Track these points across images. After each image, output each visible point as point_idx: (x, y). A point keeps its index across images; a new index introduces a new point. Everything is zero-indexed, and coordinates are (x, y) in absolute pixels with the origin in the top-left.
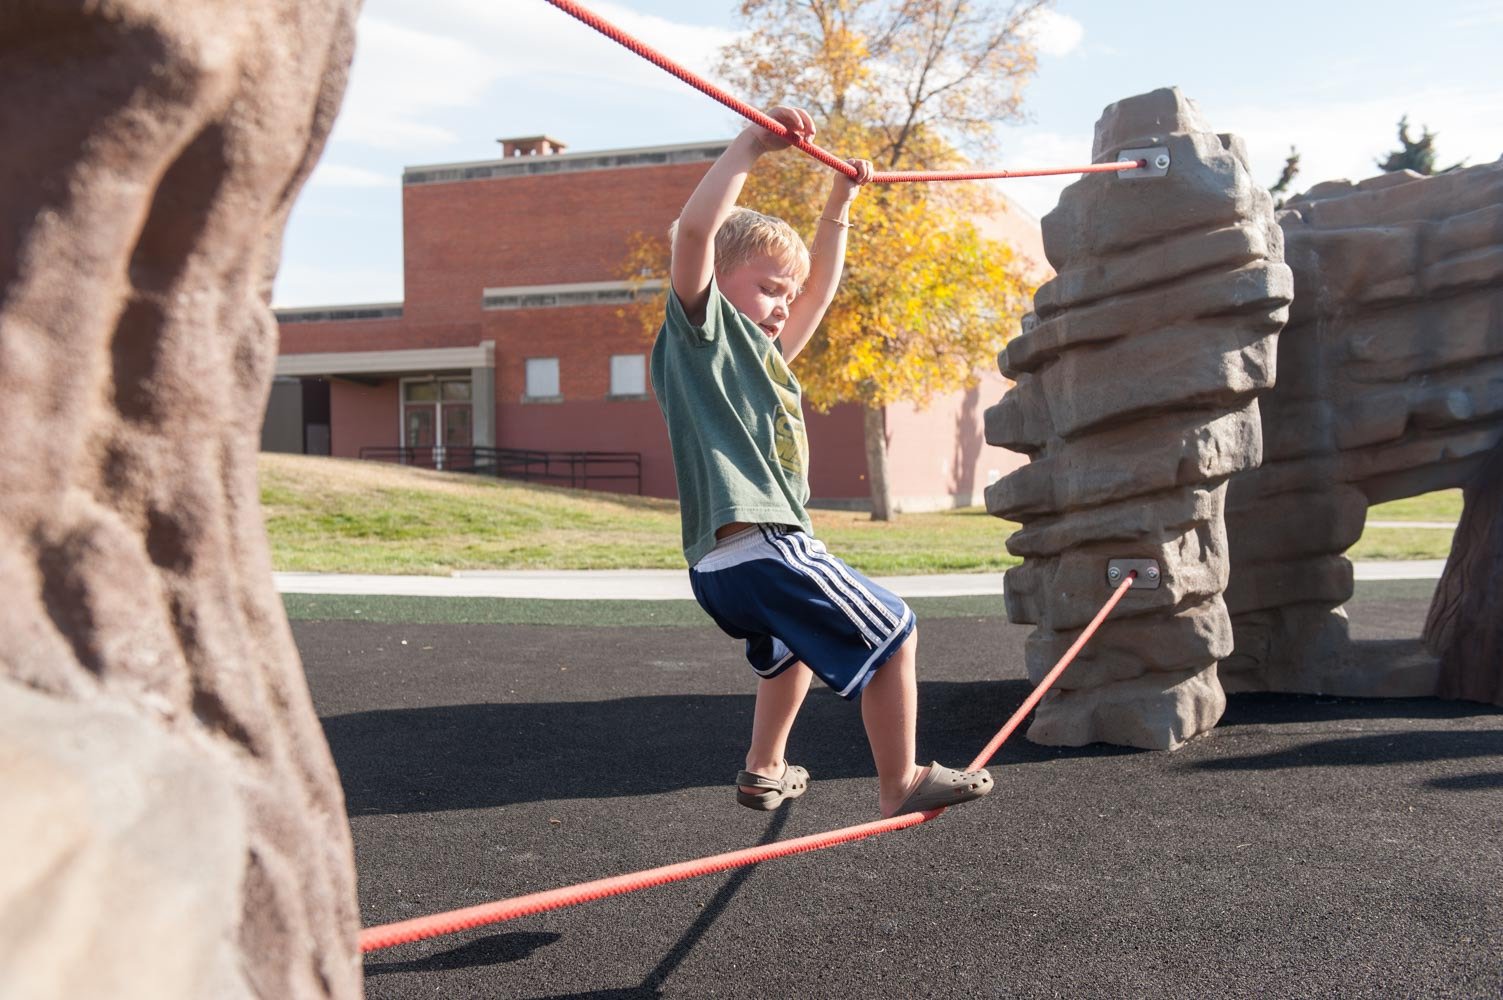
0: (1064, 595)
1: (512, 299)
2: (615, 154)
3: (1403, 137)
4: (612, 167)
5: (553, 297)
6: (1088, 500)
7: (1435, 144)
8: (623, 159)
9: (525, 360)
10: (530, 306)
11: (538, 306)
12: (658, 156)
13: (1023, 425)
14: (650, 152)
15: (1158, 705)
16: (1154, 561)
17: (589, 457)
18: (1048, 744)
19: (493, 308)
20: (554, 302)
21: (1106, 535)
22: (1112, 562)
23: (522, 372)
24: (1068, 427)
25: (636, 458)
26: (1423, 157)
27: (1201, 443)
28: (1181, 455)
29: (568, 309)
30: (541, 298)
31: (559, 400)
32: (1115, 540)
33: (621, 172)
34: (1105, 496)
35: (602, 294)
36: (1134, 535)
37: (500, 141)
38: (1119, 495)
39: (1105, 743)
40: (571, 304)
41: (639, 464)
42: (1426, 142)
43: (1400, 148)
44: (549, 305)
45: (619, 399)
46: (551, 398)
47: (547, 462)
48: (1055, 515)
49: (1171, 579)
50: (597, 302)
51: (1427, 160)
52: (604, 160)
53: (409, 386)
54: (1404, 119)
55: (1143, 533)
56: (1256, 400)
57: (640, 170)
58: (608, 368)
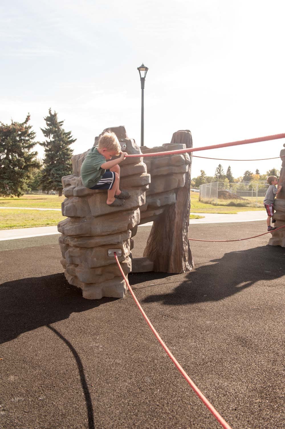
0: (95, 259)
3: (50, 113)
6: (103, 234)
7: (57, 116)
13: (77, 211)
15: (120, 286)
16: (120, 250)
18: (91, 299)
21: (110, 243)
22: (109, 250)
24: (97, 214)
26: (55, 119)
27: (133, 219)
28: (129, 223)
32: (112, 245)
34: (109, 233)
36: (117, 243)
38: (113, 233)
39: (105, 297)
42: (55, 115)
43: (49, 115)
48: (91, 237)
49: (124, 254)
51: (56, 119)
54: (50, 108)
55: (118, 243)
56: (139, 208)
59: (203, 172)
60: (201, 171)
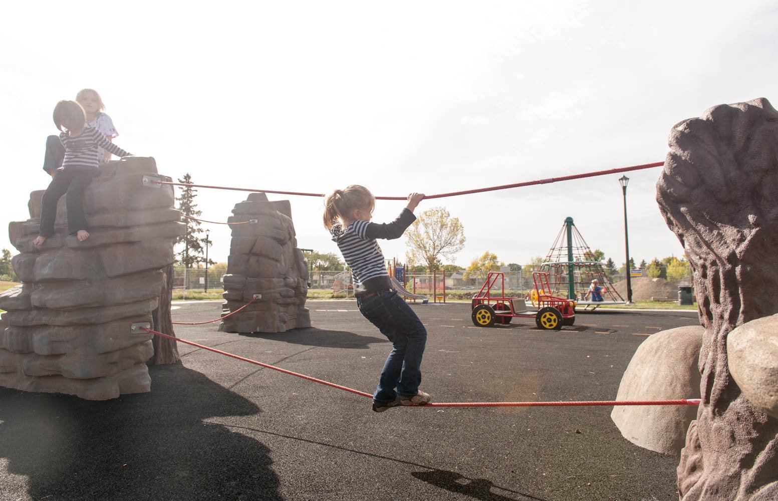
59: (7, 252)
60: (4, 251)
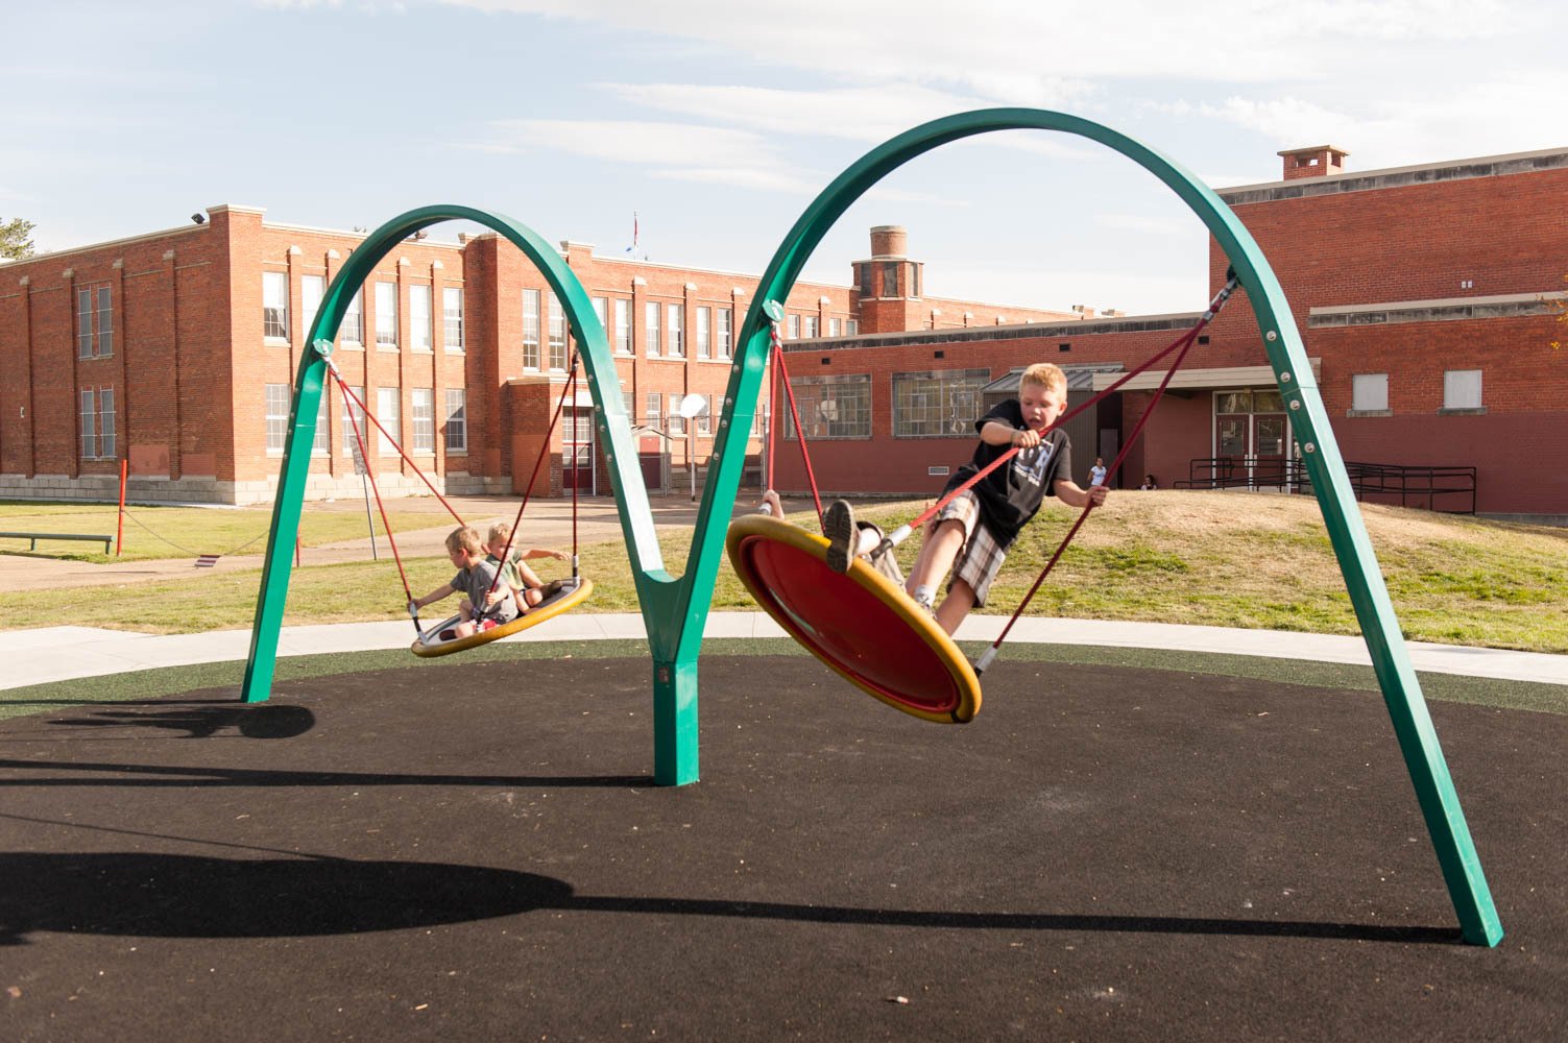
1: (1340, 317)
2: (1434, 168)
4: (1431, 181)
5: (1383, 315)
8: (1443, 172)
9: (1352, 375)
10: (1358, 323)
11: (1367, 324)
12: (1482, 168)
14: (1473, 164)
17: (1435, 472)
19: (1319, 326)
20: (1385, 320)
23: (1349, 387)
25: (1471, 471)
29: (1399, 326)
30: (1371, 316)
31: (1389, 414)
33: (1440, 185)
35: (1436, 311)
37: (1279, 154)
40: (1402, 321)
41: (1474, 478)
44: (1379, 322)
45: (1451, 412)
46: (1379, 412)
47: (1403, 477)
50: (1430, 318)
52: (1422, 175)
53: (1220, 397)
57: (1460, 182)
58: (1441, 383)
